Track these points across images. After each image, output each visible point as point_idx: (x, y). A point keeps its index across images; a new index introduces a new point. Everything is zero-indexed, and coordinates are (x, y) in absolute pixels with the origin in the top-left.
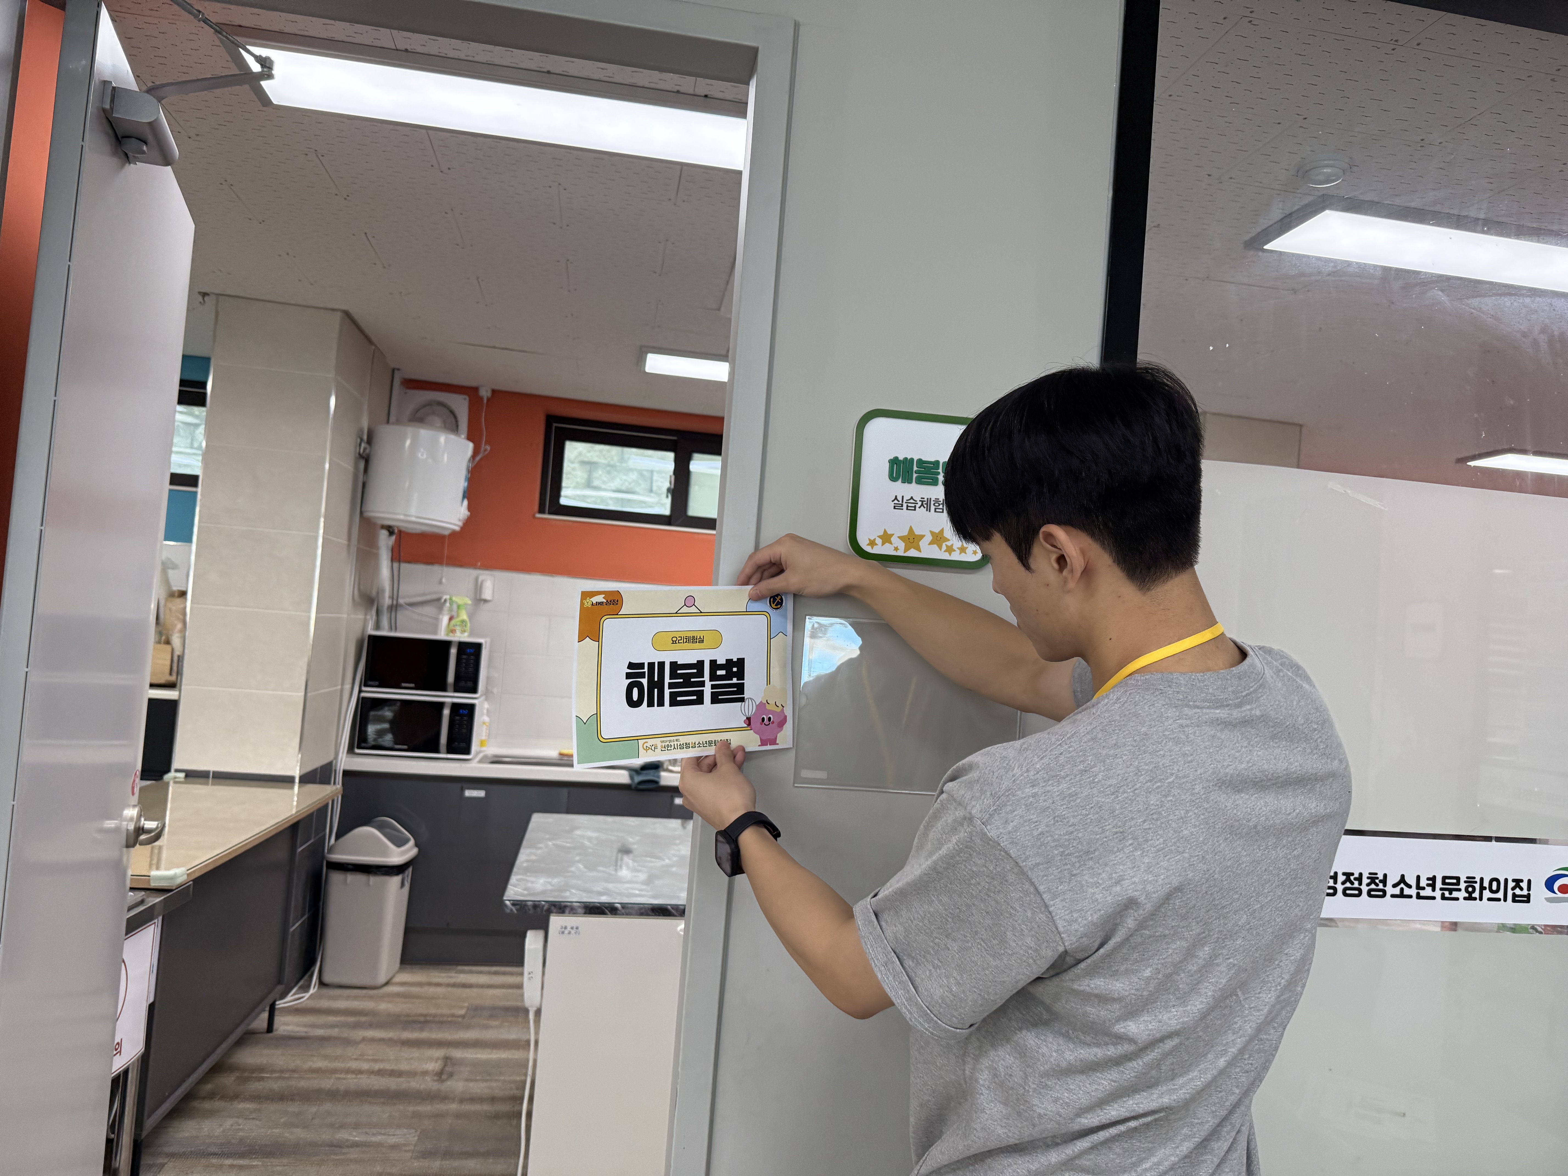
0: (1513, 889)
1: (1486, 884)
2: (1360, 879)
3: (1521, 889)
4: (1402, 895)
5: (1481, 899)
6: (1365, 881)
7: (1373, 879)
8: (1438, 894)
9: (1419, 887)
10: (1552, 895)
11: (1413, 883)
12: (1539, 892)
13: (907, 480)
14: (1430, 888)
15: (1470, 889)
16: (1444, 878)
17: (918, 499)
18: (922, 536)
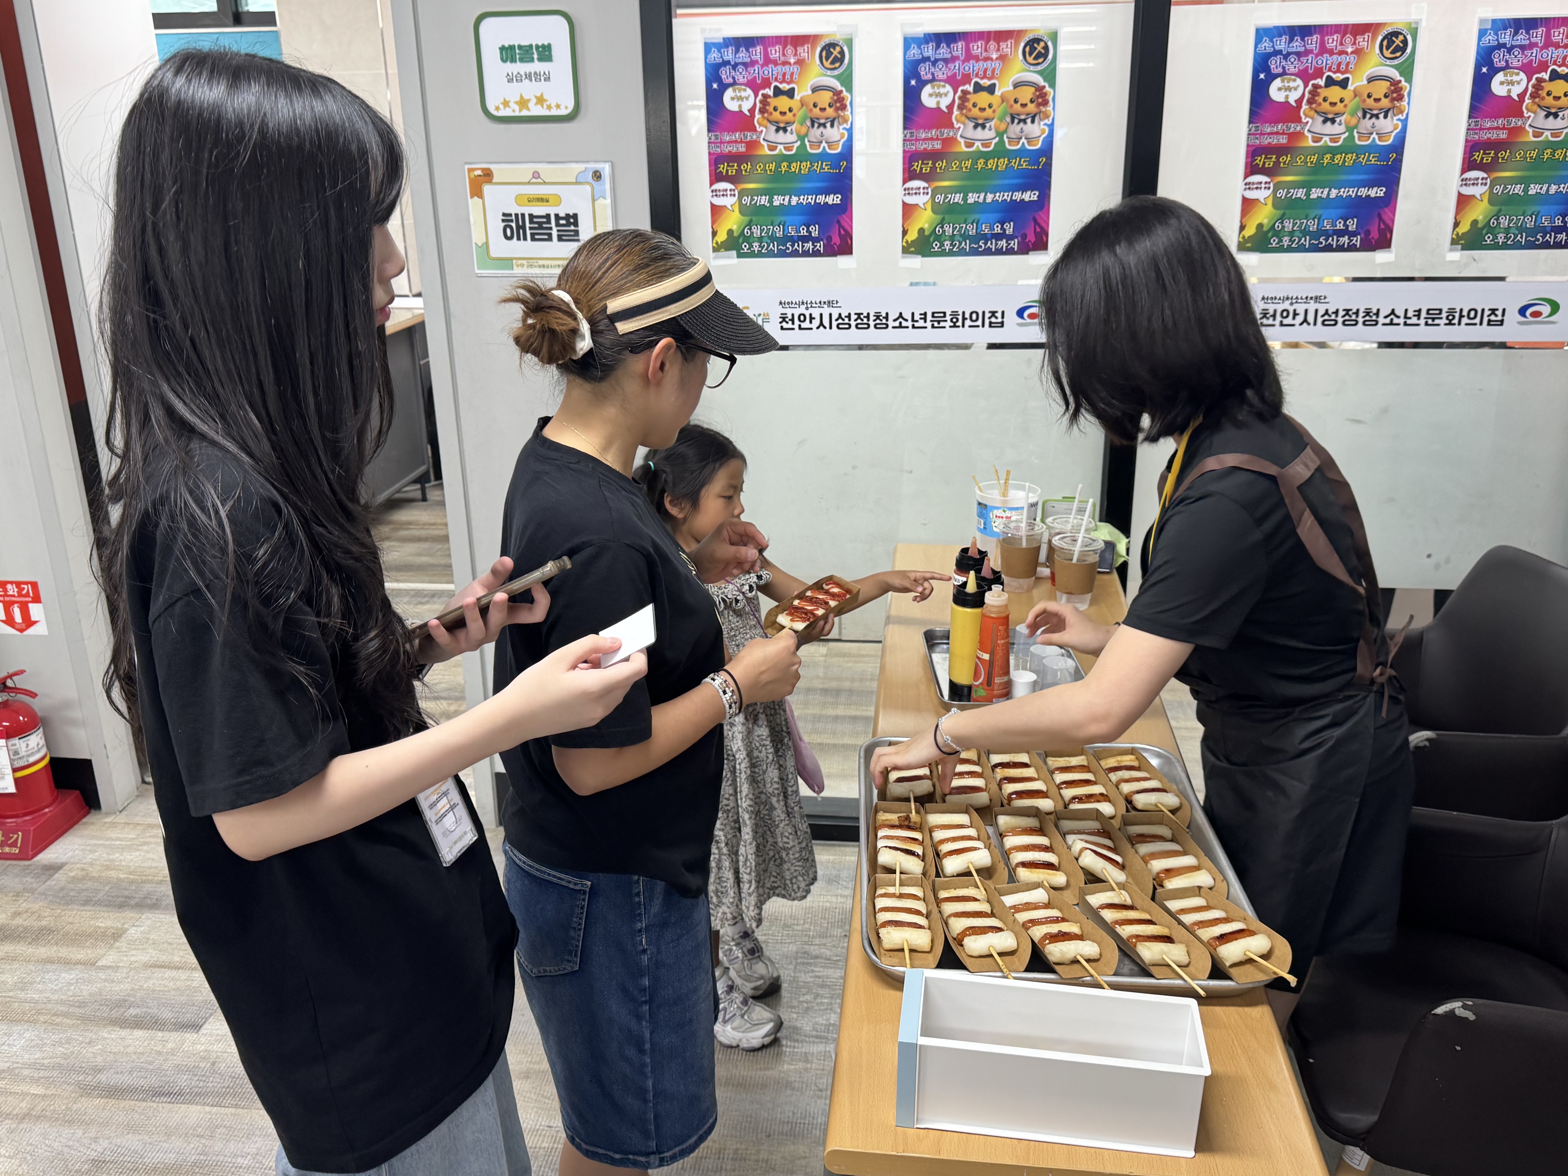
0: (990, 318)
1: (967, 315)
2: (868, 317)
3: (996, 318)
4: (900, 326)
5: (963, 326)
6: (872, 318)
7: (878, 317)
8: (929, 324)
9: (913, 320)
10: (1021, 321)
11: (910, 319)
12: (1011, 319)
13: (513, 60)
14: (922, 321)
15: (954, 320)
16: (933, 313)
17: (523, 74)
18: (529, 100)
